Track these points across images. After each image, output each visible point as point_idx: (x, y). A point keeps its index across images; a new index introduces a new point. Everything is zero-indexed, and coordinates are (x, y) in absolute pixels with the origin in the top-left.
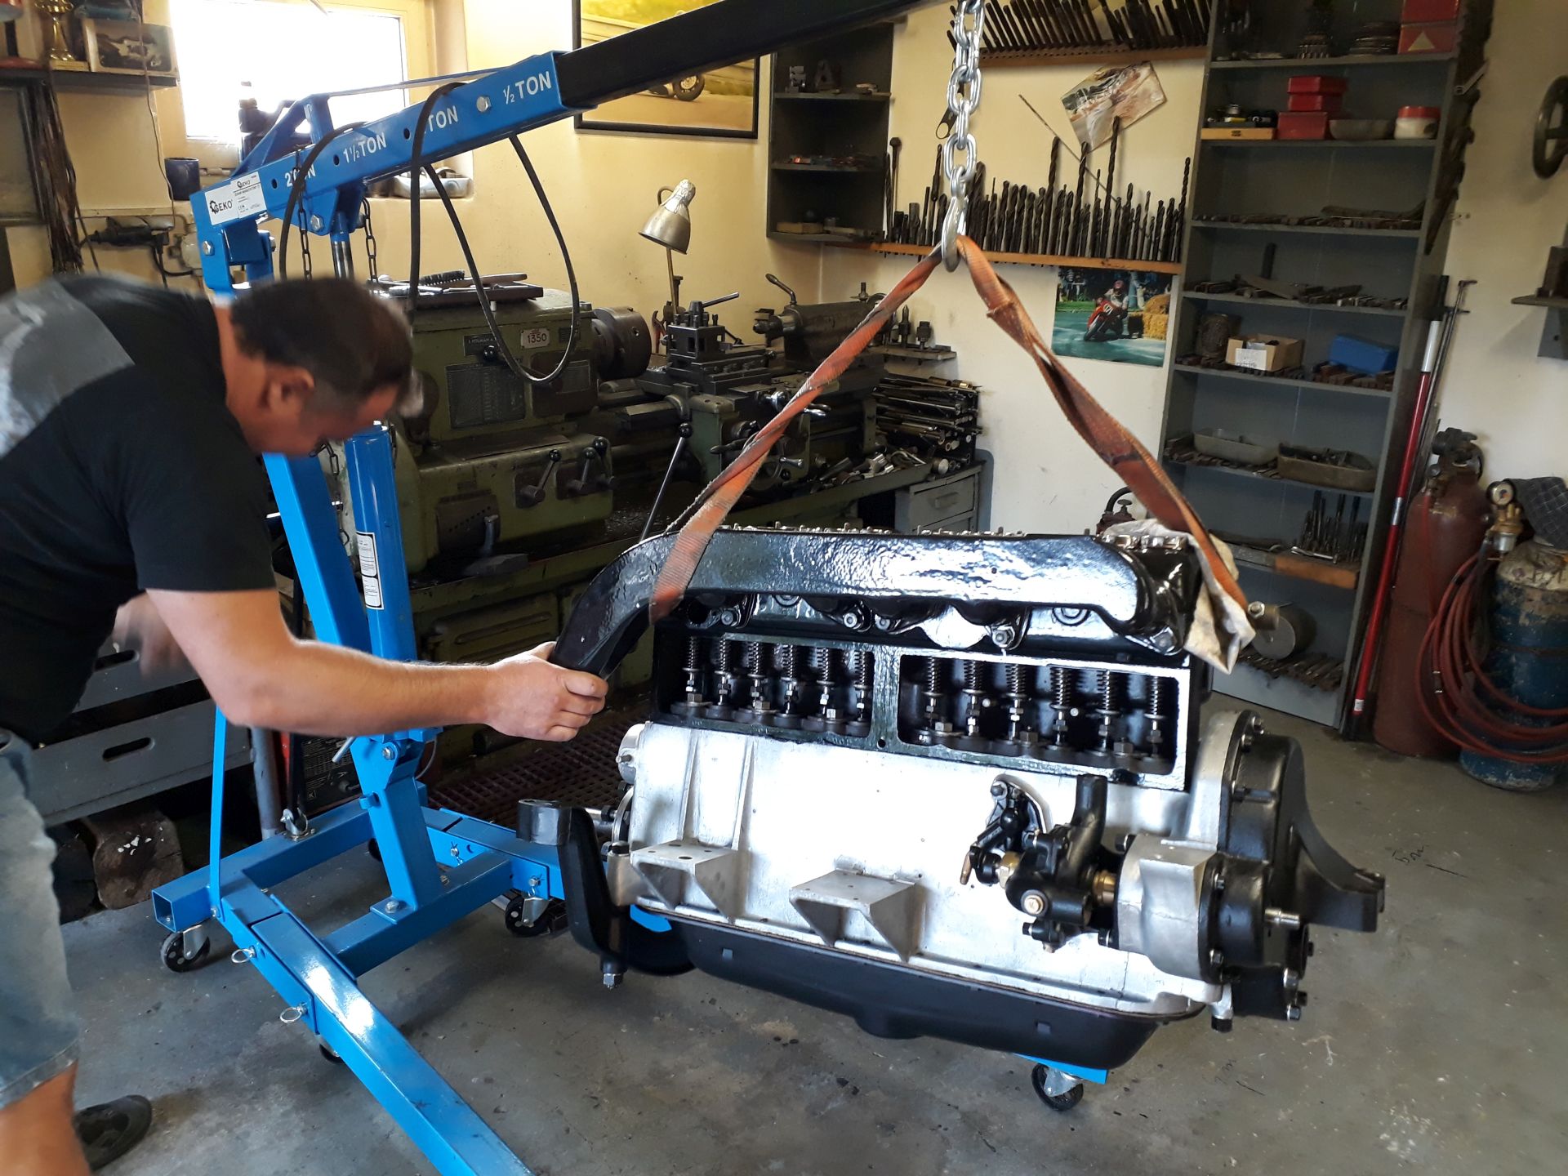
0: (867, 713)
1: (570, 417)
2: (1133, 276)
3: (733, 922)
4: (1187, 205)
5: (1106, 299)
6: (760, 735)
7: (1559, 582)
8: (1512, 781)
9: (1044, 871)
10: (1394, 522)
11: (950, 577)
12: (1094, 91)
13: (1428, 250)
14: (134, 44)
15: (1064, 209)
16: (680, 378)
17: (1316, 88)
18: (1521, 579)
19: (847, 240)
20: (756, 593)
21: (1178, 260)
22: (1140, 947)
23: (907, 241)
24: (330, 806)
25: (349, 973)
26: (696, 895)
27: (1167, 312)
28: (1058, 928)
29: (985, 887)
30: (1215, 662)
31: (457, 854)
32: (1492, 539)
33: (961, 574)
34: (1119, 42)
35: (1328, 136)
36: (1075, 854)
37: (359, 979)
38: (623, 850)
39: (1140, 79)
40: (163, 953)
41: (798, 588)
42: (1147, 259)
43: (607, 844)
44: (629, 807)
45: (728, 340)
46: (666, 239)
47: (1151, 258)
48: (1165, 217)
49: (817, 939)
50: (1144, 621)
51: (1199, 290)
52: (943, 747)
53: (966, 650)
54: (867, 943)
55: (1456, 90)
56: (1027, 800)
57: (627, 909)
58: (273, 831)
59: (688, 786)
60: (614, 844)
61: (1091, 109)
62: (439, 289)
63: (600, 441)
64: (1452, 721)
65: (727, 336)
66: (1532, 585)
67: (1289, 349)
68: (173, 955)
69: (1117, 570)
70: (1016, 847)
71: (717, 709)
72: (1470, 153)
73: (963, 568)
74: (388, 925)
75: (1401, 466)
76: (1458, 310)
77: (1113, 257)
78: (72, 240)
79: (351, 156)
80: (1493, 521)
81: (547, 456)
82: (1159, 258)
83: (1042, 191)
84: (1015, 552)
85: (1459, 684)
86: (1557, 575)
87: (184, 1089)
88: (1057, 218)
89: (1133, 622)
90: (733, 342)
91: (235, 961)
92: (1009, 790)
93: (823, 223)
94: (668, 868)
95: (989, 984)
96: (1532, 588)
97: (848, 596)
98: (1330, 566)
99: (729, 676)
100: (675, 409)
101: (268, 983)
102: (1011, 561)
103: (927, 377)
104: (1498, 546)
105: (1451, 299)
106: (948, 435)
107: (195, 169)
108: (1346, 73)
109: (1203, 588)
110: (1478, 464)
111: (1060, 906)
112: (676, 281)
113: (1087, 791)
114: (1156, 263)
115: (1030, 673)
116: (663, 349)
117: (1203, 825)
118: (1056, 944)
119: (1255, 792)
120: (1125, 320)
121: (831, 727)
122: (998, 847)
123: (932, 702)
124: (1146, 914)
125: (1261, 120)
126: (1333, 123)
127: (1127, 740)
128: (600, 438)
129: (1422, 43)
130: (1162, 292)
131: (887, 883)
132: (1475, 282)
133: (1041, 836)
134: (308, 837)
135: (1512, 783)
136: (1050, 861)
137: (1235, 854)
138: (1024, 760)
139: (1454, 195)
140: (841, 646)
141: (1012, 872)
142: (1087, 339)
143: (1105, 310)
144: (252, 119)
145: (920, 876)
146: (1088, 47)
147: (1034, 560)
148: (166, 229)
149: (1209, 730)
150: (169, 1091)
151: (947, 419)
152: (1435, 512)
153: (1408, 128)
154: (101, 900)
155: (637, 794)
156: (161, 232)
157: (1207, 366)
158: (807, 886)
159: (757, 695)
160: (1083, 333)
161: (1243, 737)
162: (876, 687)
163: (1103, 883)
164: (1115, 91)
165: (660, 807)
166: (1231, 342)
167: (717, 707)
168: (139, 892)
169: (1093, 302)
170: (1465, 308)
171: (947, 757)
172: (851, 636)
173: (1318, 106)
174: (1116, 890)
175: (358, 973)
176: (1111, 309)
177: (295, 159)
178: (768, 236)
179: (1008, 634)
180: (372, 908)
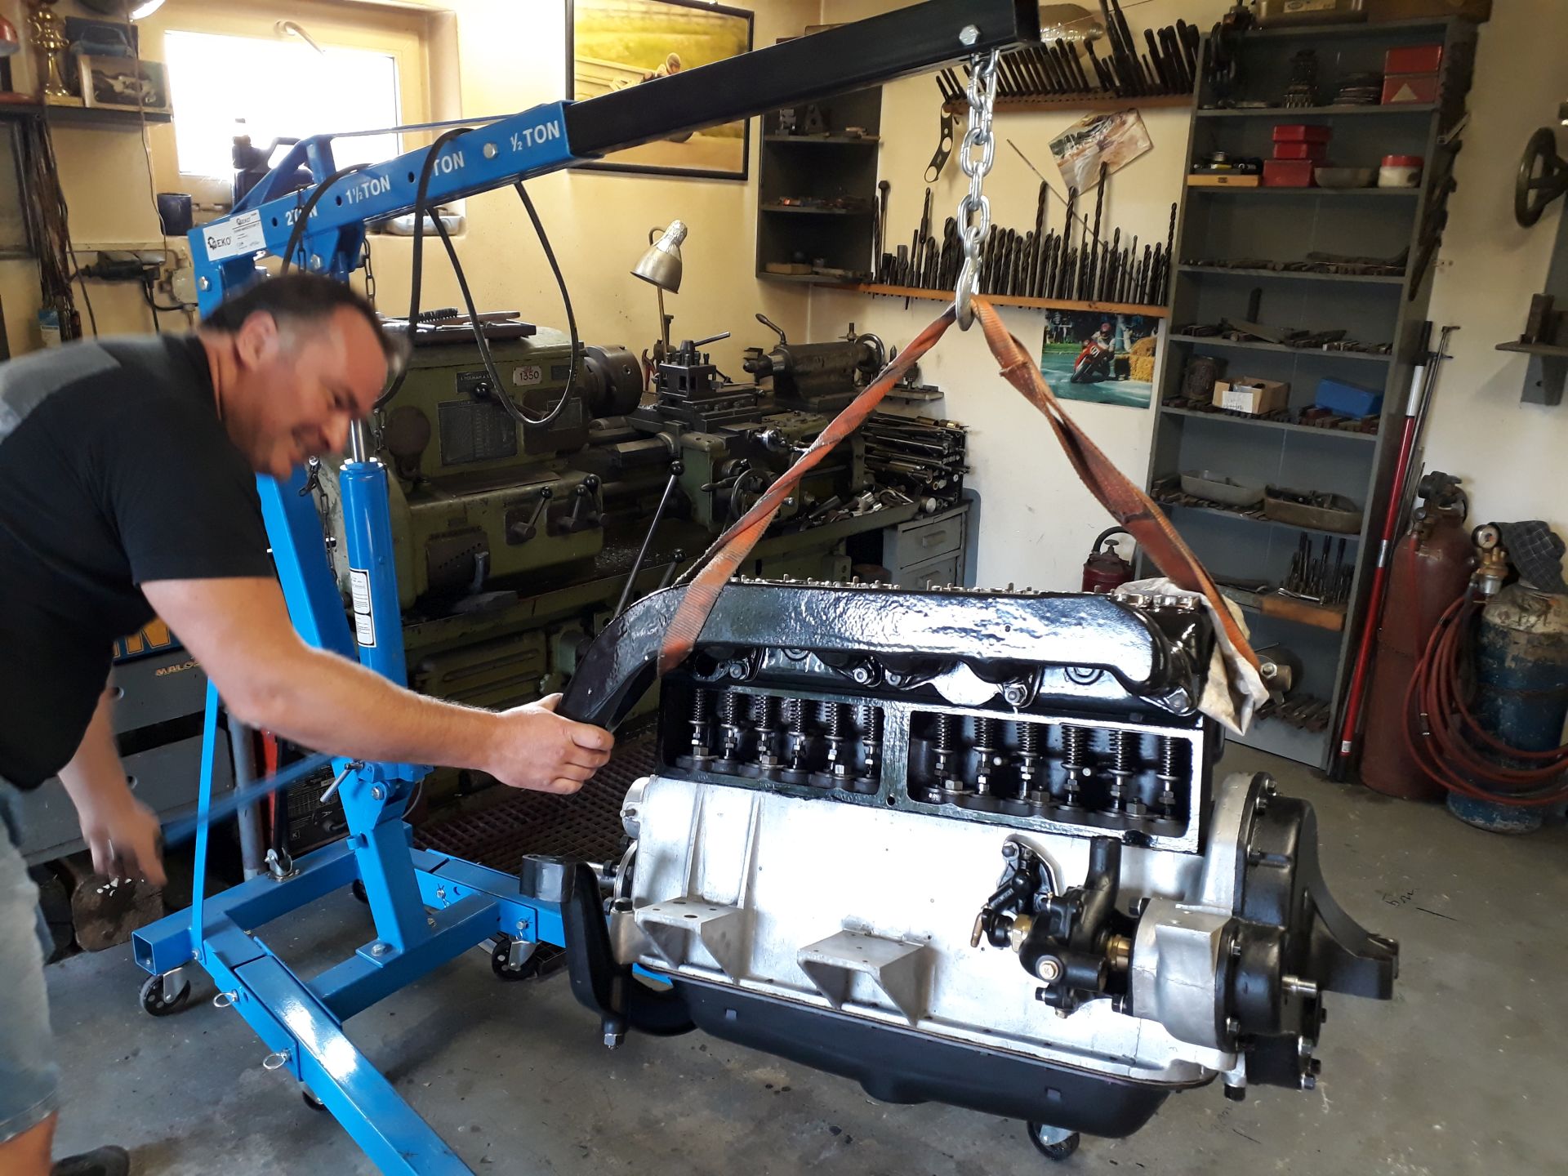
0: (876, 770)
1: (561, 454)
2: (1120, 319)
3: (738, 982)
4: (1173, 250)
5: (1093, 342)
6: (767, 791)
7: (1544, 624)
8: (1499, 824)
9: (1058, 935)
10: (1381, 564)
11: (963, 634)
12: (1080, 138)
13: (1412, 296)
14: (129, 80)
15: (1052, 253)
16: (672, 417)
17: (1301, 137)
18: (1507, 622)
19: (835, 281)
20: (765, 647)
21: (1165, 303)
22: (1155, 1013)
23: (894, 282)
24: (313, 847)
25: (335, 1019)
26: (700, 953)
27: (1154, 354)
28: (1072, 993)
29: (996, 949)
30: (1229, 723)
31: (444, 896)
32: (1477, 582)
33: (975, 631)
34: (1106, 90)
35: (1313, 184)
36: (1089, 918)
37: (346, 1024)
38: (626, 907)
39: (1127, 126)
40: (142, 997)
41: (809, 642)
42: (1134, 302)
43: (609, 900)
44: (633, 861)
45: (719, 379)
46: (658, 279)
47: (1137, 301)
48: (1152, 261)
49: (823, 1001)
50: (1159, 681)
51: (1186, 333)
52: (954, 806)
53: (977, 707)
54: (875, 1006)
55: (1439, 139)
56: (1039, 861)
57: (630, 966)
58: (256, 871)
59: (693, 842)
60: (617, 901)
61: (1078, 154)
62: (432, 326)
63: (592, 478)
64: (1440, 764)
65: (718, 376)
66: (1518, 627)
67: (1275, 391)
68: (152, 999)
69: (1133, 630)
70: (1028, 910)
71: (723, 763)
72: (1452, 202)
73: (976, 625)
74: (375, 968)
75: (1387, 506)
76: (1442, 355)
77: (1100, 300)
78: (63, 274)
79: (354, 198)
80: (1478, 564)
81: (538, 493)
82: (1145, 302)
83: (1029, 234)
84: (1029, 610)
85: (1446, 726)
86: (1543, 618)
87: (163, 1139)
88: (1045, 261)
89: (1148, 683)
90: (722, 380)
91: (217, 1005)
92: (1020, 851)
93: (812, 264)
94: (672, 927)
95: (999, 1049)
96: (1519, 631)
97: (859, 651)
98: (1317, 608)
99: (736, 730)
100: (666, 447)
101: (251, 1028)
102: (1024, 619)
103: (915, 417)
104: (1484, 589)
105: (1435, 344)
106: (936, 474)
107: (187, 205)
108: (1330, 123)
109: (1216, 648)
110: (1463, 507)
111: (1075, 972)
112: (667, 320)
113: (1101, 853)
114: (1142, 307)
115: (1041, 731)
116: (653, 387)
117: (1218, 890)
118: (1068, 1009)
119: (1270, 857)
120: (1112, 362)
121: (839, 783)
122: (1009, 909)
123: (942, 759)
124: (1162, 979)
125: (1246, 167)
126: (1318, 171)
127: (1140, 801)
128: (592, 475)
129: (1405, 94)
130: (1149, 335)
131: (896, 945)
132: (1459, 328)
133: (1055, 900)
134: (293, 877)
135: (1499, 826)
136: (1064, 925)
137: (1250, 919)
138: (1036, 820)
139: (1437, 242)
140: (850, 701)
141: (1025, 936)
142: (1074, 380)
143: (1092, 352)
144: (248, 158)
145: (929, 937)
146: (1075, 94)
147: (1048, 619)
148: (157, 264)
149: (1222, 793)
150: (148, 1140)
151: (934, 458)
152: (1421, 555)
153: (1392, 176)
154: (78, 942)
155: (641, 850)
156: (152, 267)
157: (1194, 408)
158: (815, 948)
159: (764, 749)
160: (1070, 375)
161: (1258, 800)
162: (885, 743)
163: (1117, 948)
164: (1102, 137)
165: (663, 862)
166: (1218, 385)
167: (723, 761)
168: (118, 933)
169: (1079, 345)
170: (1448, 354)
171: (958, 816)
172: (861, 691)
173: (1303, 155)
174: (1130, 955)
175: (343, 1018)
176: (1098, 351)
177: (296, 199)
178: (757, 276)
179: (1020, 692)
180: (358, 951)
